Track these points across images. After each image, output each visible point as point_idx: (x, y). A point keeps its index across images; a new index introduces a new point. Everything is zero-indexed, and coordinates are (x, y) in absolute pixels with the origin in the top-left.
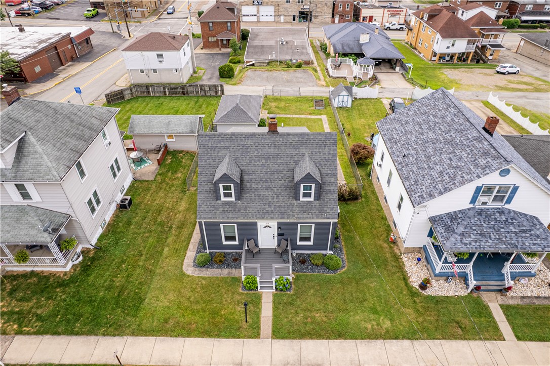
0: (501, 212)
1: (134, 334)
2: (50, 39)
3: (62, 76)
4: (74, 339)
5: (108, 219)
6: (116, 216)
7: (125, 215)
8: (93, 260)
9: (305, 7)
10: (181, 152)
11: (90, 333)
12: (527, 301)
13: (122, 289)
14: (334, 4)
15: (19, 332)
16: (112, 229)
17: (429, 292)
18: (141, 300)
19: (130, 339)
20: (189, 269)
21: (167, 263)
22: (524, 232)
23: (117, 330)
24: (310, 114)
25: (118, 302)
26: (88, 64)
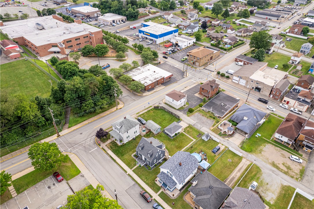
0: (170, 178)
1: (120, 159)
2: (158, 78)
3: (155, 90)
4: (114, 154)
5: (130, 140)
6: (131, 140)
7: (132, 141)
8: (123, 145)
9: (258, 86)
10: (152, 132)
11: (116, 155)
12: (167, 194)
13: (123, 152)
14: (272, 90)
15: (110, 150)
16: (129, 142)
17: (156, 182)
18: (124, 155)
19: (119, 159)
20: (132, 155)
21: (131, 152)
22: (170, 182)
23: (118, 157)
24: (193, 137)
25: (121, 153)
26: (164, 87)
